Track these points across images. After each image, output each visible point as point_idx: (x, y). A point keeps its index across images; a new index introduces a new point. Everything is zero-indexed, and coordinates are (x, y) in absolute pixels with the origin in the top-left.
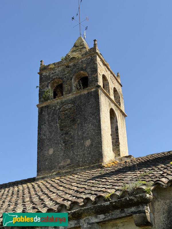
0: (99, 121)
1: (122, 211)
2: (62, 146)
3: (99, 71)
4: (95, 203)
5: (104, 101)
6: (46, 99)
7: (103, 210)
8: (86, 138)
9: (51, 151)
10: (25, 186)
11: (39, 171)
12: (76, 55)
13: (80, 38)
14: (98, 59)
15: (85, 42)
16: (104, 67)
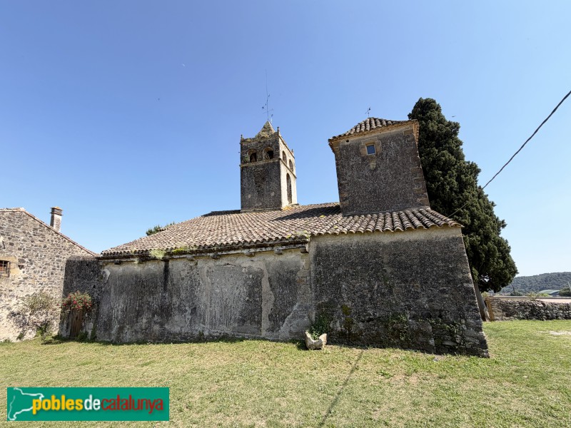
0: (280, 182)
1: (295, 246)
2: (256, 194)
3: (280, 149)
4: (281, 240)
5: (282, 167)
6: (245, 162)
7: (286, 244)
8: (272, 191)
9: (249, 196)
10: (234, 215)
11: (242, 207)
12: (265, 134)
13: (268, 123)
14: (280, 140)
15: (271, 126)
16: (283, 146)
